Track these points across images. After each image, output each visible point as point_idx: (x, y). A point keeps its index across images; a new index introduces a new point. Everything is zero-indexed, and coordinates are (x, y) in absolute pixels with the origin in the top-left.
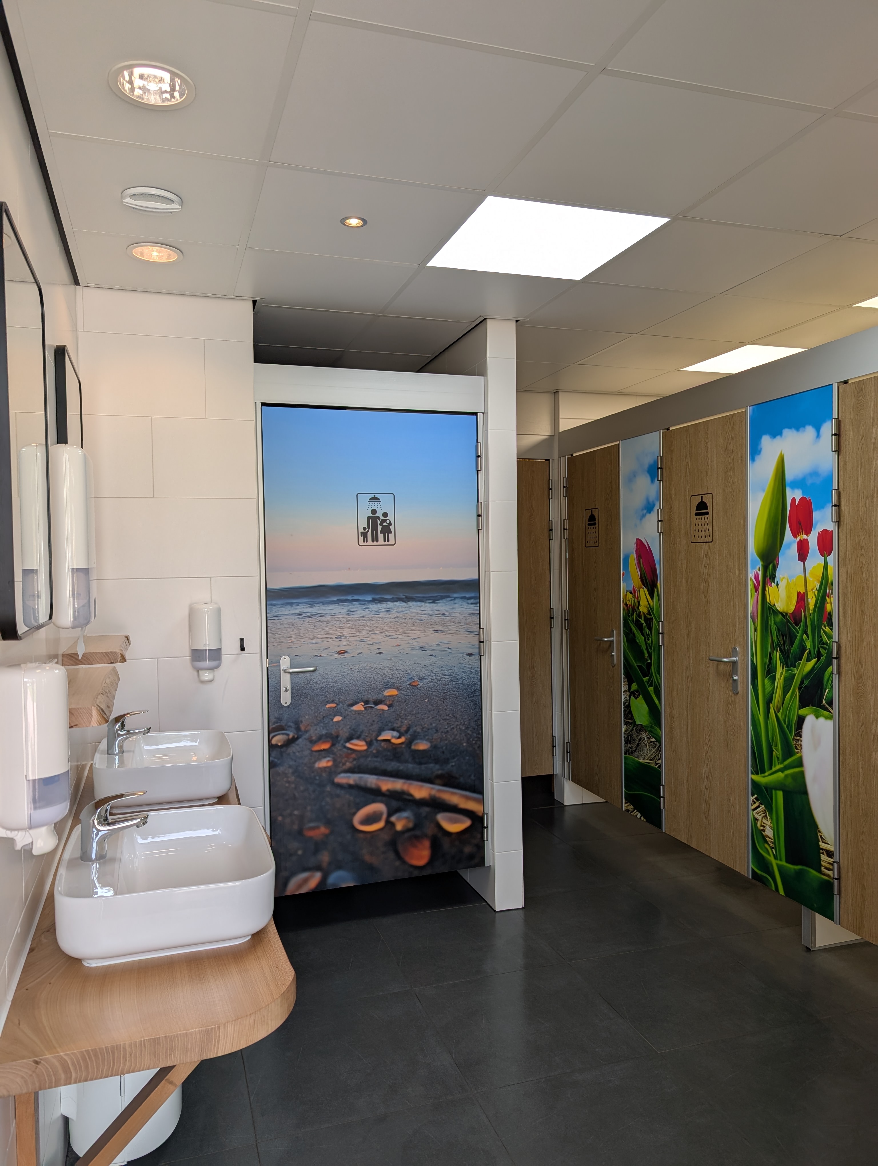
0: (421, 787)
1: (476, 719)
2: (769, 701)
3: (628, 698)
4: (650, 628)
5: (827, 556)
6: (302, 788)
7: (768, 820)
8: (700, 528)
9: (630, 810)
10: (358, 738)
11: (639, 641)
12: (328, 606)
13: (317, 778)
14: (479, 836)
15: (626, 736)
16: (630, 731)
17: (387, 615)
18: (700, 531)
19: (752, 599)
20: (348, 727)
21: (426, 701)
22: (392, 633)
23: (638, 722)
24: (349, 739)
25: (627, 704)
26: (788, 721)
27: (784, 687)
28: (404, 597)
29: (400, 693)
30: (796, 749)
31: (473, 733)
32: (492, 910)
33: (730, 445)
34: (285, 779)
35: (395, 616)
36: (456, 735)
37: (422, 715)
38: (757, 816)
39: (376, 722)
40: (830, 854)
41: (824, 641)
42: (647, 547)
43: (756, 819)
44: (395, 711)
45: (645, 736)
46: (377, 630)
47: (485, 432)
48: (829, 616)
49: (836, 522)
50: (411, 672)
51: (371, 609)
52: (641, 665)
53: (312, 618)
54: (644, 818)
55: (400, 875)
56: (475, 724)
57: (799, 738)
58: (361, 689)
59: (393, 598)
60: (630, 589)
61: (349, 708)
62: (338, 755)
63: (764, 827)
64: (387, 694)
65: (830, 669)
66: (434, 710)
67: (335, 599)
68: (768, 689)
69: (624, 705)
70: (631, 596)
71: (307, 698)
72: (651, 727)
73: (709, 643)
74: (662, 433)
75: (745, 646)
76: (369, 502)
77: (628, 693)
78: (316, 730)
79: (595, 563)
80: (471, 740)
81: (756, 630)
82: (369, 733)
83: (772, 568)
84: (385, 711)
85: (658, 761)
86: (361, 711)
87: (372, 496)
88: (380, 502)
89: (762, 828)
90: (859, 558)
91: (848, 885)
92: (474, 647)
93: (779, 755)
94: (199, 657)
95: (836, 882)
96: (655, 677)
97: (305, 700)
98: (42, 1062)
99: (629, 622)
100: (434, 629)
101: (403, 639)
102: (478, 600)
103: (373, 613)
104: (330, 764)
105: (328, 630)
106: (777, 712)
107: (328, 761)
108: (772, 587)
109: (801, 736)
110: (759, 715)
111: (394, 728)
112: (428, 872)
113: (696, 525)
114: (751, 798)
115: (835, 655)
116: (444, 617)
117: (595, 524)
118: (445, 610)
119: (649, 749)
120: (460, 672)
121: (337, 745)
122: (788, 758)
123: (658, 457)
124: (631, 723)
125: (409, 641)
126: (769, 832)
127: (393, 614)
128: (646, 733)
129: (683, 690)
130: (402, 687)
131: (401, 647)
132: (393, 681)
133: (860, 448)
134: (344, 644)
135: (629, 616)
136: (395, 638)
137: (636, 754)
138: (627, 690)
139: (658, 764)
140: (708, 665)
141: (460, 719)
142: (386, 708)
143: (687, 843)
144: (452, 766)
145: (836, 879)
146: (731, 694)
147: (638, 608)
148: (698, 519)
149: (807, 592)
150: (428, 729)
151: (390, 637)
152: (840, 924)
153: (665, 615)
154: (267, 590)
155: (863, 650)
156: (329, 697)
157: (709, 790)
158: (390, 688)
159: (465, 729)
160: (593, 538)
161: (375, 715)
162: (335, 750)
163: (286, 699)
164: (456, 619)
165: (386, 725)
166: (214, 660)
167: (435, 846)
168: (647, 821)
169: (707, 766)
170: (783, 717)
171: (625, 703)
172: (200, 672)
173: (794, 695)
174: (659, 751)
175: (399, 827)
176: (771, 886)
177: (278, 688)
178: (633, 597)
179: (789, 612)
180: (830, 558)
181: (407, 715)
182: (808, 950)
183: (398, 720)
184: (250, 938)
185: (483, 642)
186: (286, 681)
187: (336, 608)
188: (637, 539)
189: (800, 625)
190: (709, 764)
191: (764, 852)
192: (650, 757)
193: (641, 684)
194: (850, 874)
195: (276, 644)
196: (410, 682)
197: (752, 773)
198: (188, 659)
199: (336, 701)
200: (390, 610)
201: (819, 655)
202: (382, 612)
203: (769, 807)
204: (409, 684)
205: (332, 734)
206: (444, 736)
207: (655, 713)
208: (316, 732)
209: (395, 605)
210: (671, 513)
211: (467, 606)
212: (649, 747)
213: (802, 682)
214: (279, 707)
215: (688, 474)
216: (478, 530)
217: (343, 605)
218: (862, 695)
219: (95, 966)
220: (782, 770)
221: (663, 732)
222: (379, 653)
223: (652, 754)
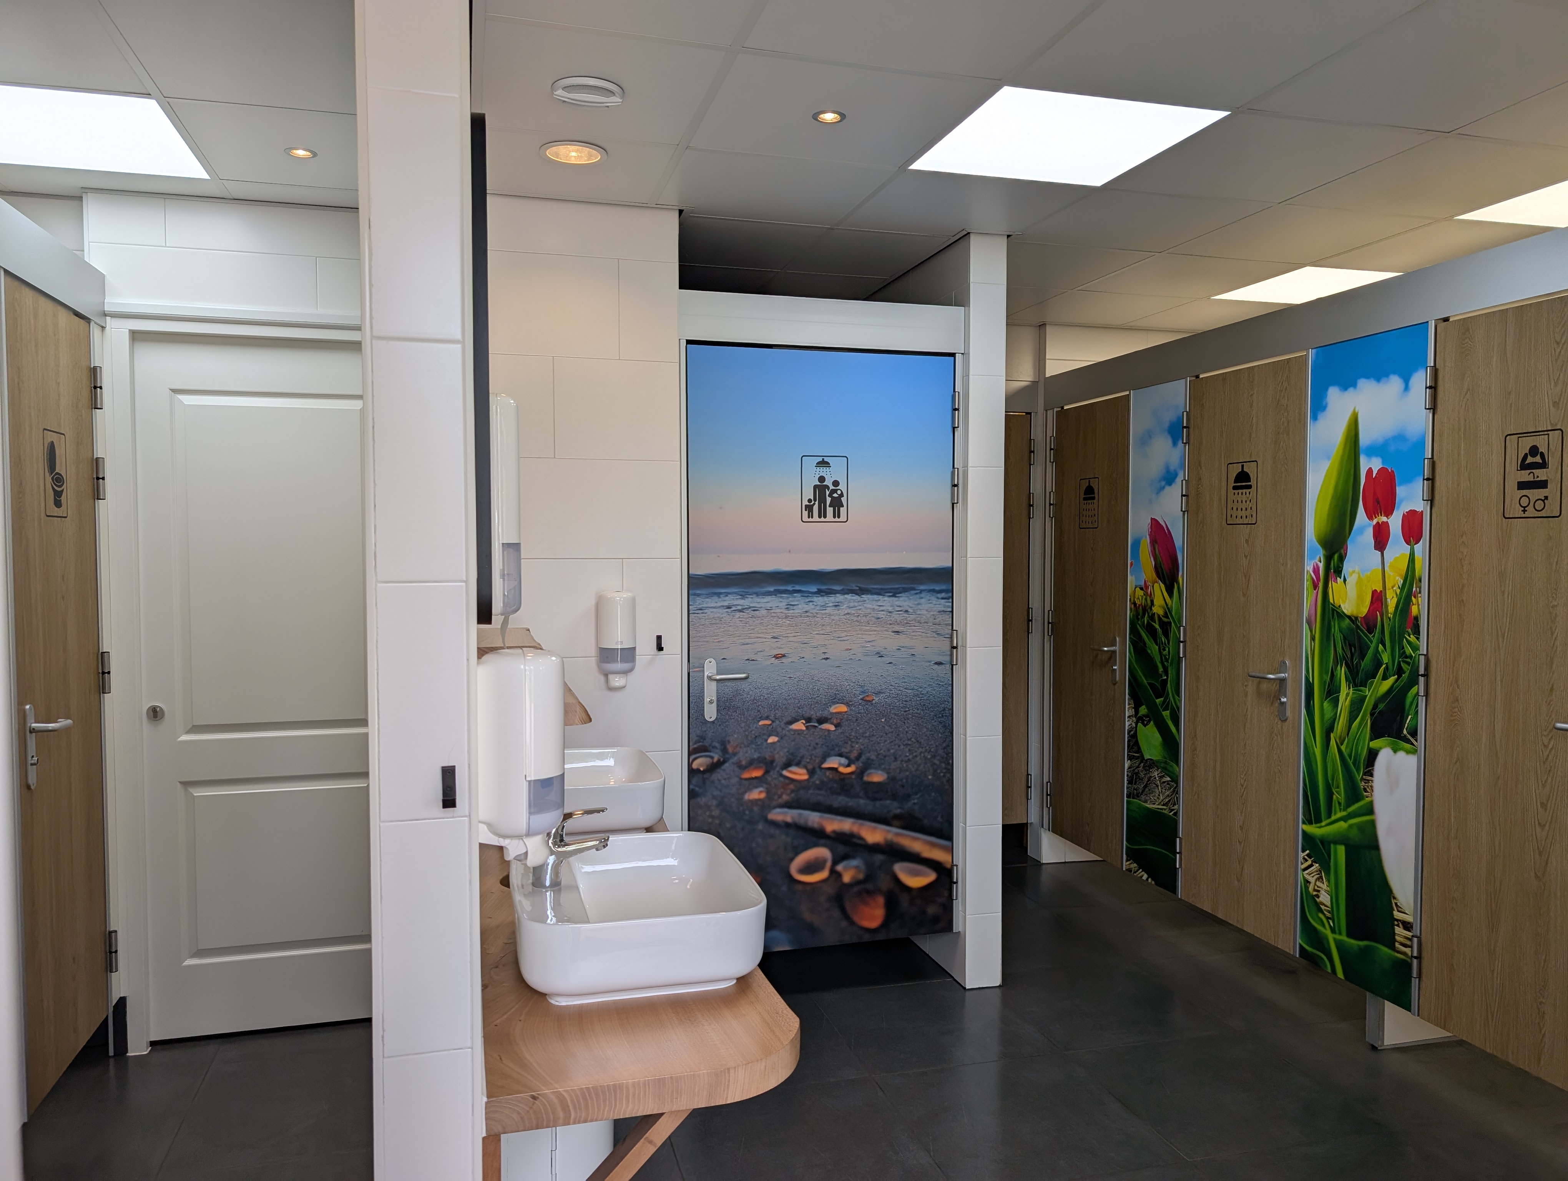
0: (875, 828)
1: (944, 745)
2: (1329, 730)
3: (1134, 726)
4: (1166, 635)
5: (1415, 544)
6: (728, 825)
7: (1323, 883)
8: (1240, 506)
9: (1133, 869)
10: (798, 764)
11: (1152, 652)
12: (763, 598)
13: (747, 812)
14: (946, 894)
15: (1130, 774)
16: (1135, 767)
17: (836, 611)
18: (1239, 509)
19: (1309, 599)
20: (786, 750)
21: (883, 720)
22: (841, 634)
23: (1147, 757)
24: (787, 765)
25: (1132, 732)
26: (1354, 757)
27: (1351, 712)
28: (858, 588)
29: (850, 710)
30: (1365, 792)
31: (941, 762)
32: (961, 988)
33: (1283, 399)
34: (708, 813)
35: (846, 612)
36: (919, 765)
37: (877, 738)
38: (1309, 878)
39: (819, 746)
40: (1407, 926)
41: (1408, 653)
42: (1166, 529)
43: (1307, 882)
44: (843, 733)
45: (1156, 773)
46: (822, 630)
47: (964, 378)
48: (1415, 622)
49: (1428, 500)
50: (865, 683)
51: (816, 603)
52: (1153, 682)
53: (743, 612)
54: (1152, 879)
55: (847, 939)
56: (944, 752)
57: (1369, 778)
58: (802, 702)
59: (843, 590)
60: (1140, 584)
61: (787, 727)
62: (773, 785)
63: (1319, 891)
64: (834, 711)
65: (1414, 690)
66: (892, 732)
67: (772, 589)
68: (1328, 715)
69: (1128, 734)
70: (1141, 593)
71: (736, 712)
72: (1166, 763)
73: (1248, 655)
74: (1189, 381)
75: (1297, 658)
76: (816, 466)
77: (1134, 719)
78: (746, 752)
79: (1092, 549)
80: (939, 771)
81: (1313, 639)
82: (811, 759)
83: (1338, 560)
84: (831, 732)
85: (1173, 806)
86: (801, 730)
87: (820, 459)
88: (830, 467)
89: (1315, 893)
90: (1459, 547)
91: (1431, 964)
92: (945, 654)
93: (1342, 799)
94: (607, 657)
95: (1415, 961)
96: (1171, 698)
97: (733, 714)
98: (540, 1097)
99: (1138, 626)
100: (894, 630)
101: (855, 642)
102: (951, 594)
103: (818, 608)
104: (763, 796)
105: (762, 628)
106: (1340, 745)
107: (761, 792)
108: (1337, 583)
109: (1372, 775)
110: (1315, 747)
111: (842, 753)
112: (881, 937)
113: (1233, 502)
114: (1302, 855)
115: (1422, 671)
116: (907, 615)
117: (1094, 498)
118: (908, 606)
119: (1162, 791)
120: (925, 686)
121: (771, 773)
122: (1353, 803)
123: (1183, 412)
124: (1138, 758)
125: (862, 645)
126: (1325, 898)
127: (844, 610)
128: (1157, 771)
129: (1211, 715)
130: (853, 703)
131: (852, 652)
132: (842, 694)
133: (1464, 406)
134: (782, 646)
135: (1138, 619)
136: (845, 640)
137: (1143, 797)
138: (1133, 715)
139: (1174, 810)
140: (1246, 684)
141: (925, 745)
142: (832, 728)
143: (1211, 913)
144: (914, 804)
145: (1416, 958)
146: (1276, 721)
147: (1151, 609)
148: (1236, 494)
149: (1385, 590)
150: (885, 757)
151: (839, 639)
152: (1418, 1015)
153: (1187, 618)
154: (690, 576)
155: (1461, 666)
156: (762, 711)
157: (1243, 844)
158: (838, 703)
159: (931, 758)
160: (1090, 516)
161: (819, 736)
162: (770, 779)
163: (710, 713)
164: (922, 617)
165: (833, 749)
166: (626, 662)
167: (891, 905)
168: (1156, 884)
169: (1241, 813)
170: (1348, 750)
171: (1129, 732)
172: (611, 677)
173: (1364, 723)
174: (1175, 794)
175: (847, 878)
176: (1326, 966)
177: (701, 698)
178: (1144, 594)
179: (1360, 616)
180: (1418, 548)
181: (859, 737)
182: (1374, 1048)
183: (847, 743)
184: (736, 983)
185: (956, 648)
186: (710, 692)
187: (773, 600)
188: (1152, 519)
189: (1375, 633)
190: (1244, 811)
191: (1318, 924)
192: (1163, 801)
193: (1152, 708)
194: (1435, 950)
195: (700, 643)
196: (863, 696)
197: (1304, 823)
198: (593, 661)
199: (771, 718)
200: (839, 604)
201: (1400, 672)
202: (830, 607)
203: (1325, 866)
204: (861, 699)
205: (765, 759)
206: (905, 765)
207: (1171, 745)
208: (747, 755)
209: (846, 598)
210: (1200, 486)
211: (936, 601)
212: (1162, 788)
213: (1375, 706)
214: (702, 722)
215: (1224, 436)
216: (953, 504)
217: (781, 597)
218: (1457, 723)
219: (565, 1004)
220: (1344, 819)
221: (1182, 771)
222: (824, 659)
223: (1166, 798)
